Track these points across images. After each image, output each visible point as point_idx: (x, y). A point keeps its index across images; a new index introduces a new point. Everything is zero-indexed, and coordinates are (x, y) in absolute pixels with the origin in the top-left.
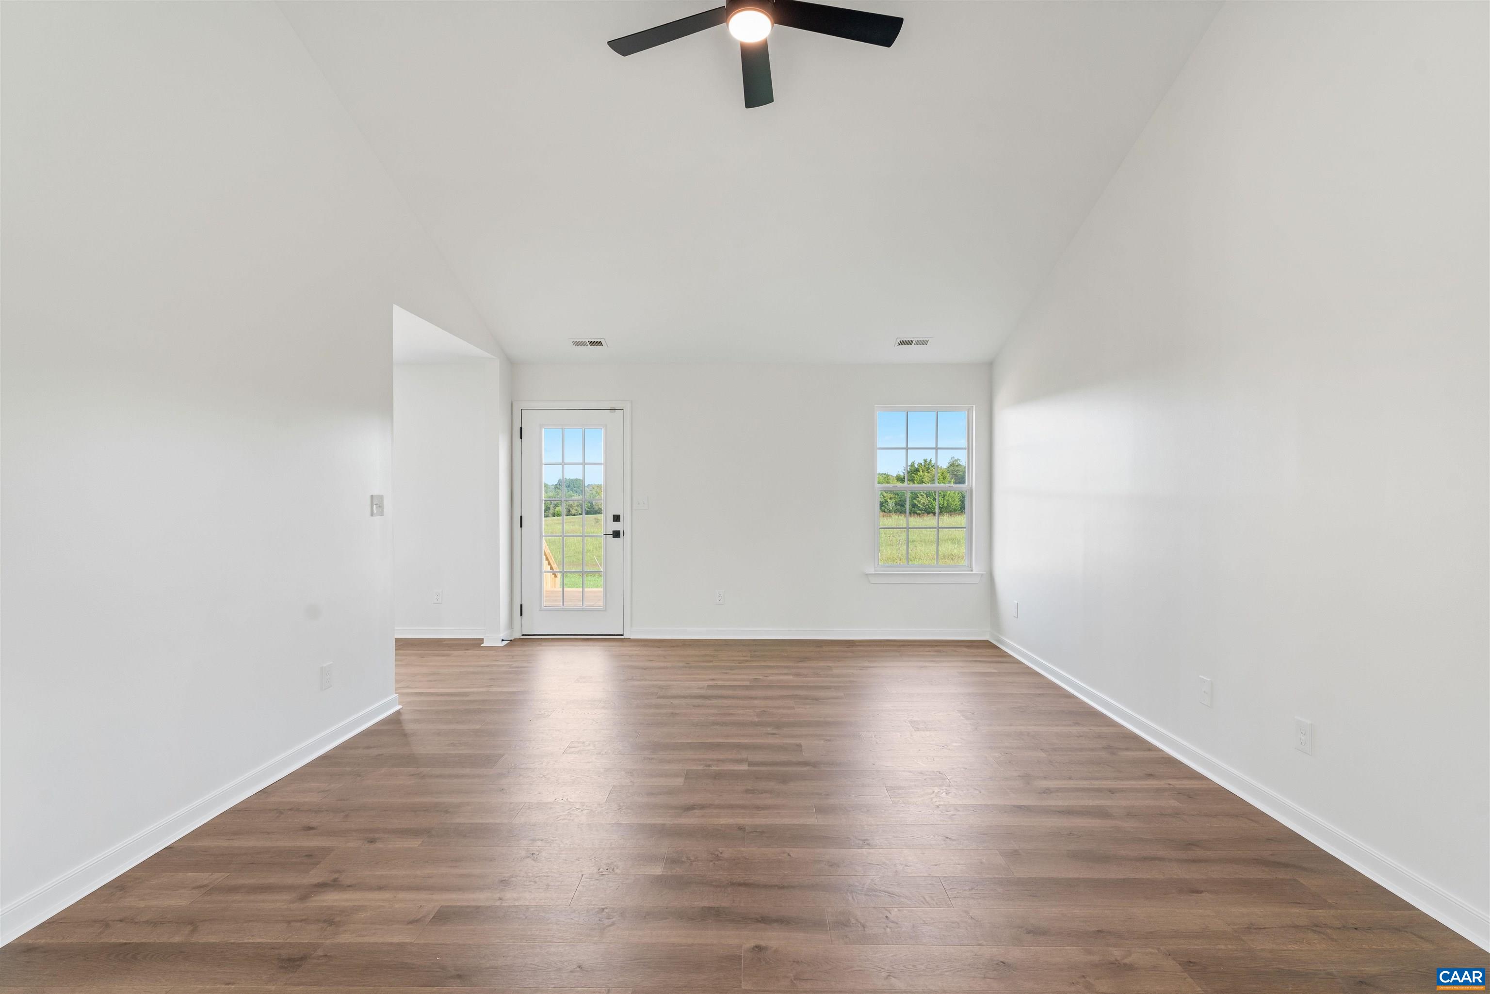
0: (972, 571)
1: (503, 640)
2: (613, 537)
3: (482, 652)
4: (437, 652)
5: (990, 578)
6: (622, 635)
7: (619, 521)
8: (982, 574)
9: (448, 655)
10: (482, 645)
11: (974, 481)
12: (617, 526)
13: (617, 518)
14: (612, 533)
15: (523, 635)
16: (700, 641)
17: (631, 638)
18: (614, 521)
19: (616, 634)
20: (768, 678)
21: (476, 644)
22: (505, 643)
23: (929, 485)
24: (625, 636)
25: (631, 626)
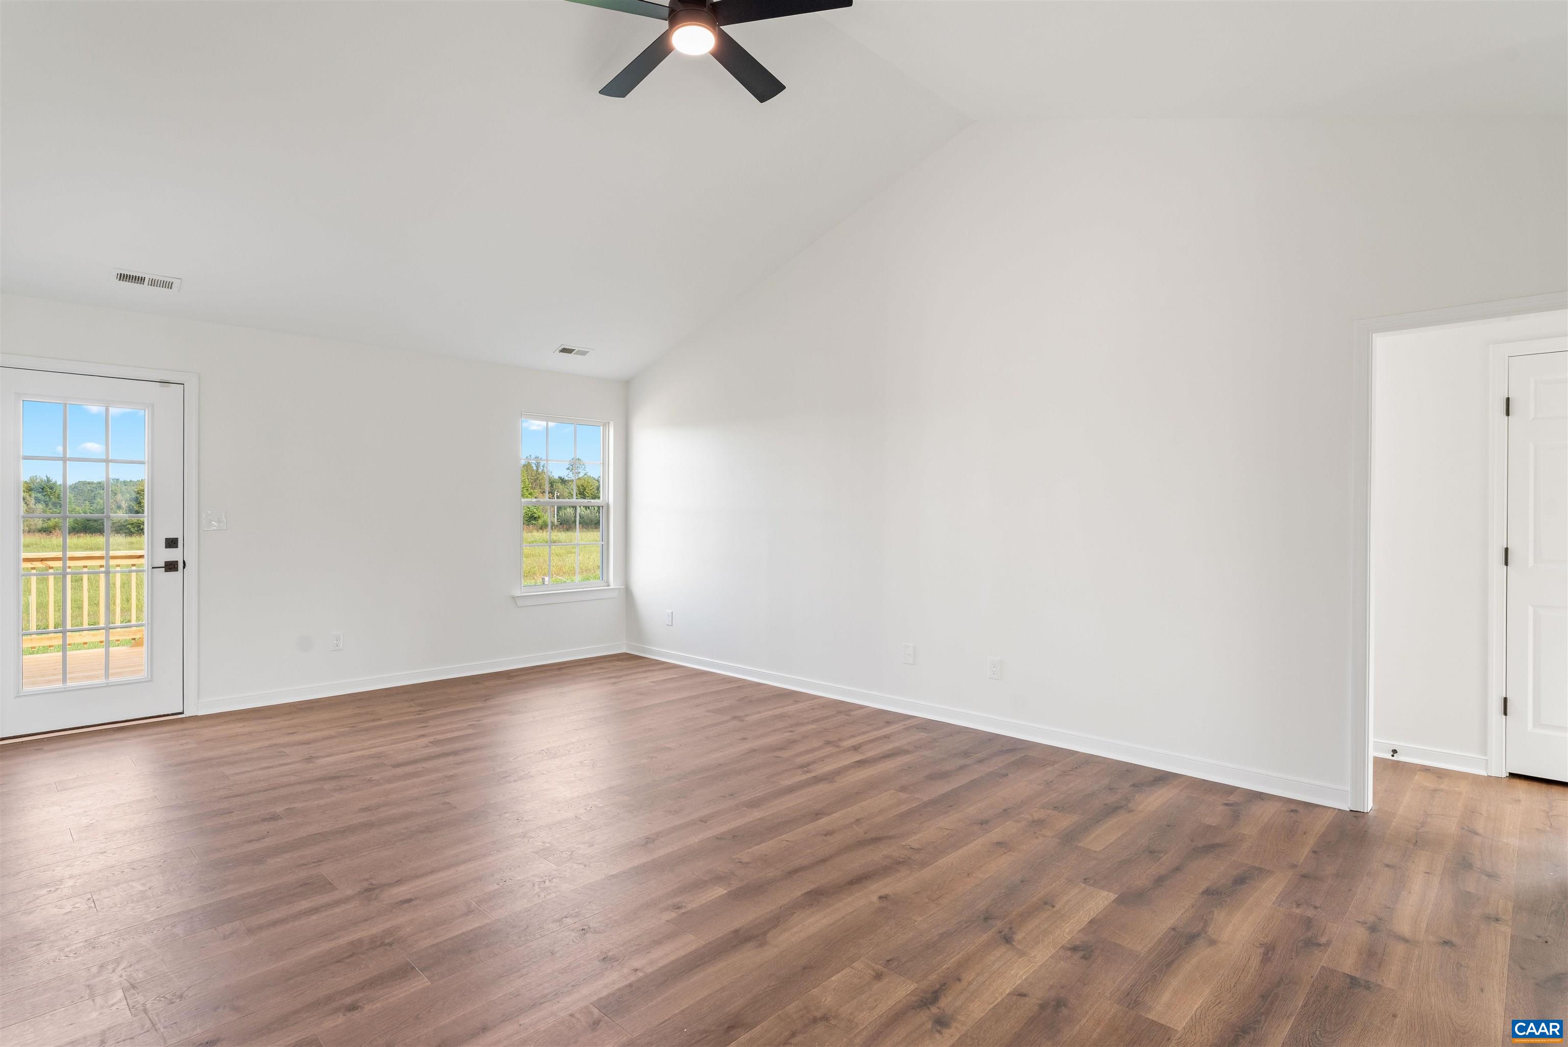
0: (608, 586)
5: (627, 593)
6: (182, 713)
7: (177, 547)
8: (620, 588)
11: (610, 495)
12: (173, 555)
13: (172, 543)
14: (164, 566)
17: (199, 714)
18: (166, 548)
19: (170, 713)
23: (567, 500)
24: (187, 714)
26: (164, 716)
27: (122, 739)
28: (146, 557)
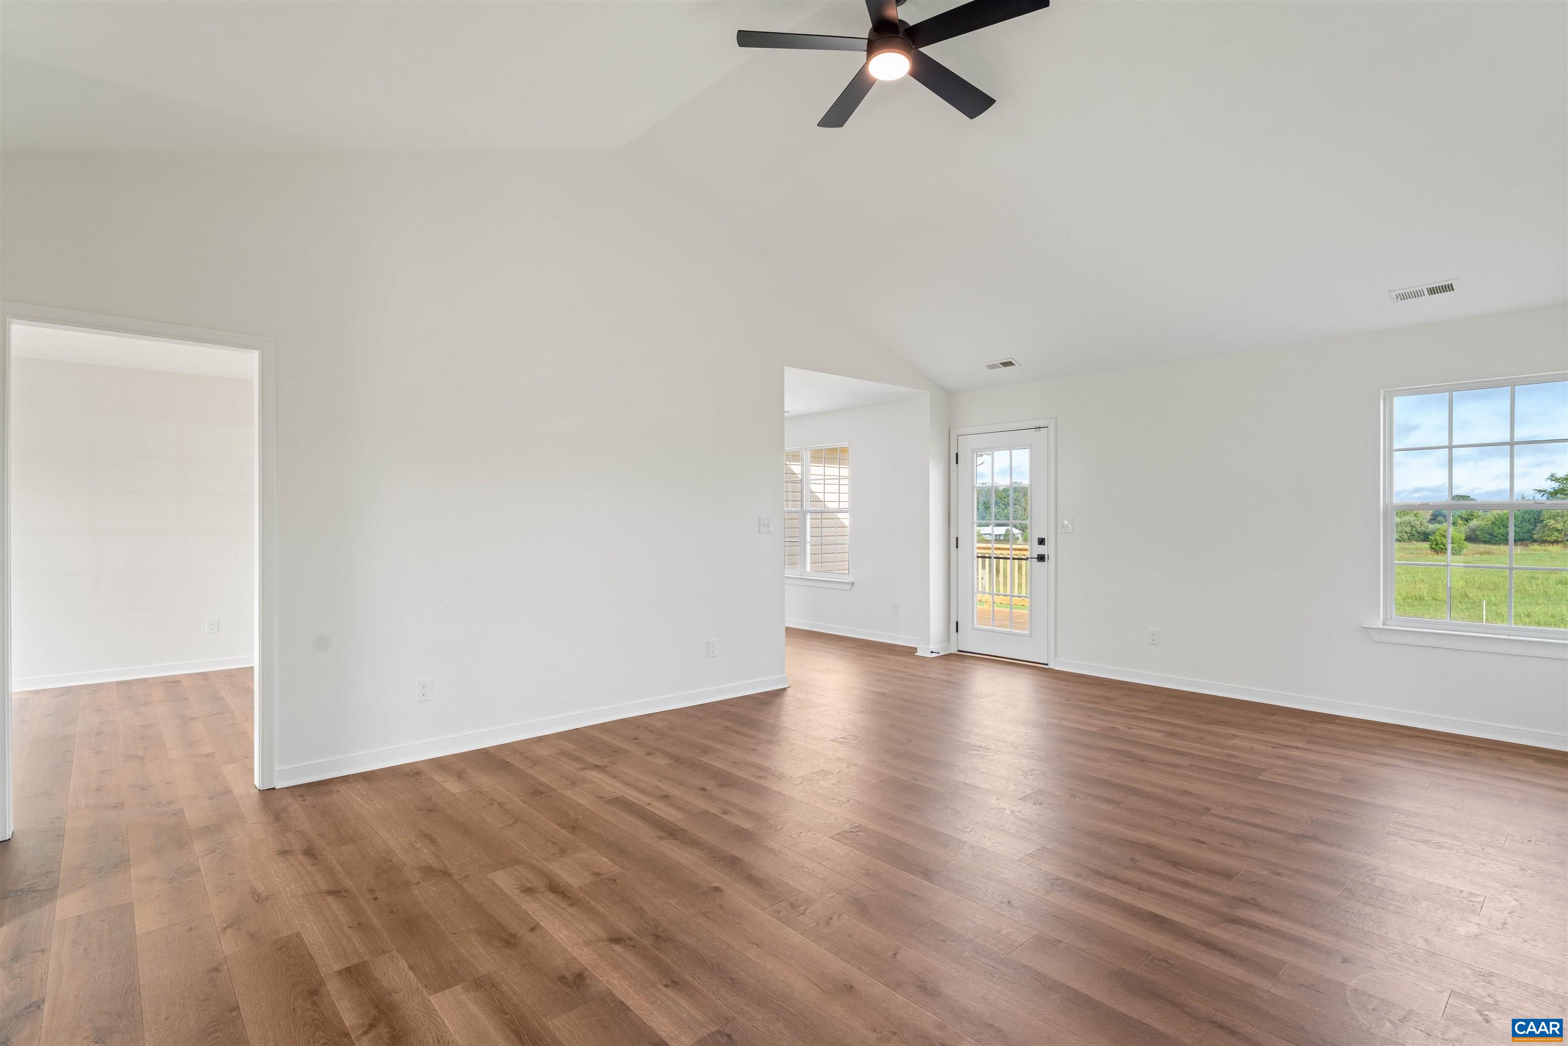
1: (932, 652)
2: (1038, 561)
3: (913, 661)
4: (877, 654)
6: (1047, 665)
9: (880, 658)
10: (916, 654)
12: (1042, 550)
13: (1041, 542)
15: (959, 651)
16: (1122, 683)
17: (1055, 669)
19: (1041, 662)
20: (1131, 730)
21: (910, 652)
22: (934, 655)
25: (1056, 655)
26: (1039, 663)
27: (990, 667)
28: (1029, 550)
